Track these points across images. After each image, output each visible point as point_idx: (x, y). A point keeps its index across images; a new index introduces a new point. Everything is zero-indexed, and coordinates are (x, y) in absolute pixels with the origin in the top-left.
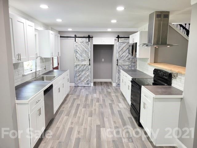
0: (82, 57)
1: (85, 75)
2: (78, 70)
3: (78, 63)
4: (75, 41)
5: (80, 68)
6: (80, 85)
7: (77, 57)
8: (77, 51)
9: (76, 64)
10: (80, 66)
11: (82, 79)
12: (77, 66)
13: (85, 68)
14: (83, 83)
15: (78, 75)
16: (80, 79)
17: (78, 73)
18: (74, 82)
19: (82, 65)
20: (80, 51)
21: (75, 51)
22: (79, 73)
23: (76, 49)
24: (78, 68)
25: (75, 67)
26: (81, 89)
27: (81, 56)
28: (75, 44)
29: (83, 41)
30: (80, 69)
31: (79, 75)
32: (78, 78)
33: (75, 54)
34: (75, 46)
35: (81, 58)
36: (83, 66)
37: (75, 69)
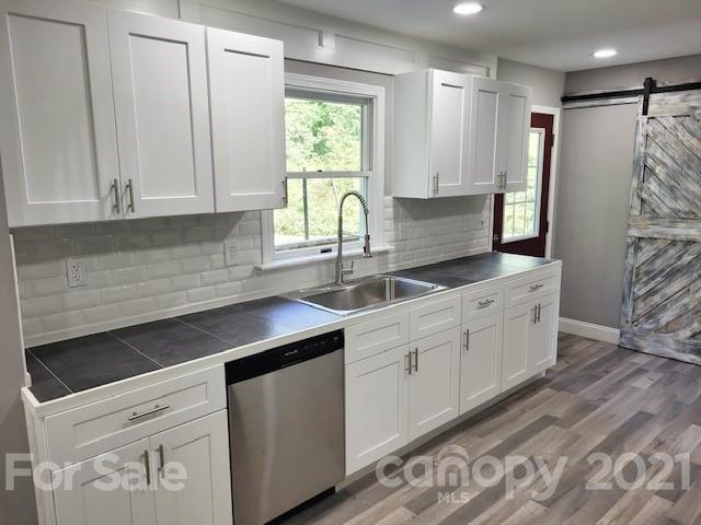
0: (675, 199)
1: (686, 300)
2: (644, 268)
3: (652, 230)
4: (645, 112)
5: (656, 256)
6: (647, 345)
7: (644, 195)
8: (650, 162)
9: (634, 233)
10: (660, 244)
11: (666, 317)
12: (642, 244)
13: (687, 258)
14: (669, 338)
15: (640, 290)
16: (650, 316)
17: (646, 283)
18: (619, 326)
19: (674, 243)
20: (669, 162)
21: (636, 163)
22: (652, 284)
23: (646, 155)
24: (643, 256)
25: (629, 246)
26: (640, 371)
27: (672, 189)
28: (641, 130)
29: (695, 108)
30: (658, 264)
31: (652, 293)
32: (642, 308)
33: (635, 183)
34: (641, 139)
35: (672, 204)
36: (680, 245)
37: (630, 261)
